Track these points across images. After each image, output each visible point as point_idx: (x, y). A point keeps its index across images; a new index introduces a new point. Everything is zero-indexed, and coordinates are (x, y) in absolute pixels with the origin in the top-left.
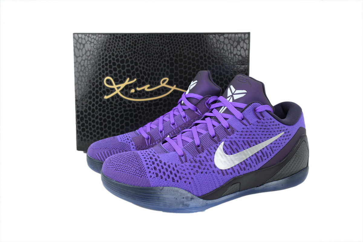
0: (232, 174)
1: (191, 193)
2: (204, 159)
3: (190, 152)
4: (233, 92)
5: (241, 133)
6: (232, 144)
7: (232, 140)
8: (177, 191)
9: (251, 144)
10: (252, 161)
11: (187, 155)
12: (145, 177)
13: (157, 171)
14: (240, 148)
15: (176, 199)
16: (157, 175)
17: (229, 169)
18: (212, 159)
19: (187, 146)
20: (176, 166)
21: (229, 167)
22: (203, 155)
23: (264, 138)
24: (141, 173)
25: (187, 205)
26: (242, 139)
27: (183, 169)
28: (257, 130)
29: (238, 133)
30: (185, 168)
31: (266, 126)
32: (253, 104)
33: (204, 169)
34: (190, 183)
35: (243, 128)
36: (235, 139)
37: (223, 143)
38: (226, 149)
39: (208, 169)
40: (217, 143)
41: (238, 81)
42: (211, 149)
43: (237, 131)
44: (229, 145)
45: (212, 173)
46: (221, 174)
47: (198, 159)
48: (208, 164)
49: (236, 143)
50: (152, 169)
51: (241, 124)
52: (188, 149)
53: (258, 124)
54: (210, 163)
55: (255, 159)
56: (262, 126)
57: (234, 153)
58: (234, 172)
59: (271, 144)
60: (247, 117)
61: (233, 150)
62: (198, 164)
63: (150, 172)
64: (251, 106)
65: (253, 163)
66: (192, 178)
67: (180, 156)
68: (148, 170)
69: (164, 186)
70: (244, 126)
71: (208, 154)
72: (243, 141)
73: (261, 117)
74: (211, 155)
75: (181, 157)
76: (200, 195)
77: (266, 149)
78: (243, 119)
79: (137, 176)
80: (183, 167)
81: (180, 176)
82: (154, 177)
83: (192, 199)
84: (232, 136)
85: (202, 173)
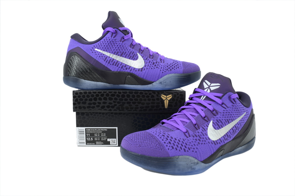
0: (220, 143)
1: (197, 159)
2: (201, 134)
3: (190, 130)
4: (209, 85)
5: (223, 114)
6: (218, 122)
7: (218, 119)
8: (188, 159)
9: (230, 121)
10: (231, 133)
11: (189, 132)
12: (165, 149)
13: (172, 145)
14: (223, 125)
15: (187, 164)
16: (173, 148)
17: (218, 140)
18: (206, 134)
19: (187, 125)
20: (184, 140)
21: (218, 139)
22: (200, 130)
23: (237, 117)
24: (161, 147)
25: (194, 169)
26: (224, 118)
27: (189, 142)
28: (233, 111)
29: (221, 114)
30: (190, 141)
31: (237, 108)
32: (228, 93)
33: (203, 141)
34: (196, 152)
35: (224, 110)
36: (219, 118)
37: (212, 121)
38: (215, 126)
39: (205, 141)
40: (208, 121)
41: (211, 76)
42: (205, 126)
43: (220, 113)
44: (216, 122)
45: (208, 144)
46: (214, 144)
47: (197, 134)
48: (204, 137)
49: (221, 121)
50: (168, 144)
51: (222, 107)
52: (188, 127)
53: (233, 107)
54: (205, 136)
55: (232, 132)
56: (235, 108)
57: (220, 128)
58: (221, 142)
59: (240, 121)
60: (225, 103)
61: (219, 126)
62: (198, 138)
63: (167, 146)
64: (227, 95)
65: (231, 135)
66: (197, 148)
67: (184, 133)
68: (165, 145)
69: (179, 156)
70: (224, 109)
71: (203, 130)
72: (225, 120)
73: (234, 102)
74: (205, 131)
75: (186, 133)
76: (202, 160)
77: (237, 125)
78: (222, 104)
79: (158, 149)
80: (189, 140)
81: (189, 147)
82: (171, 150)
83: (197, 163)
84: (217, 116)
85: (202, 144)
